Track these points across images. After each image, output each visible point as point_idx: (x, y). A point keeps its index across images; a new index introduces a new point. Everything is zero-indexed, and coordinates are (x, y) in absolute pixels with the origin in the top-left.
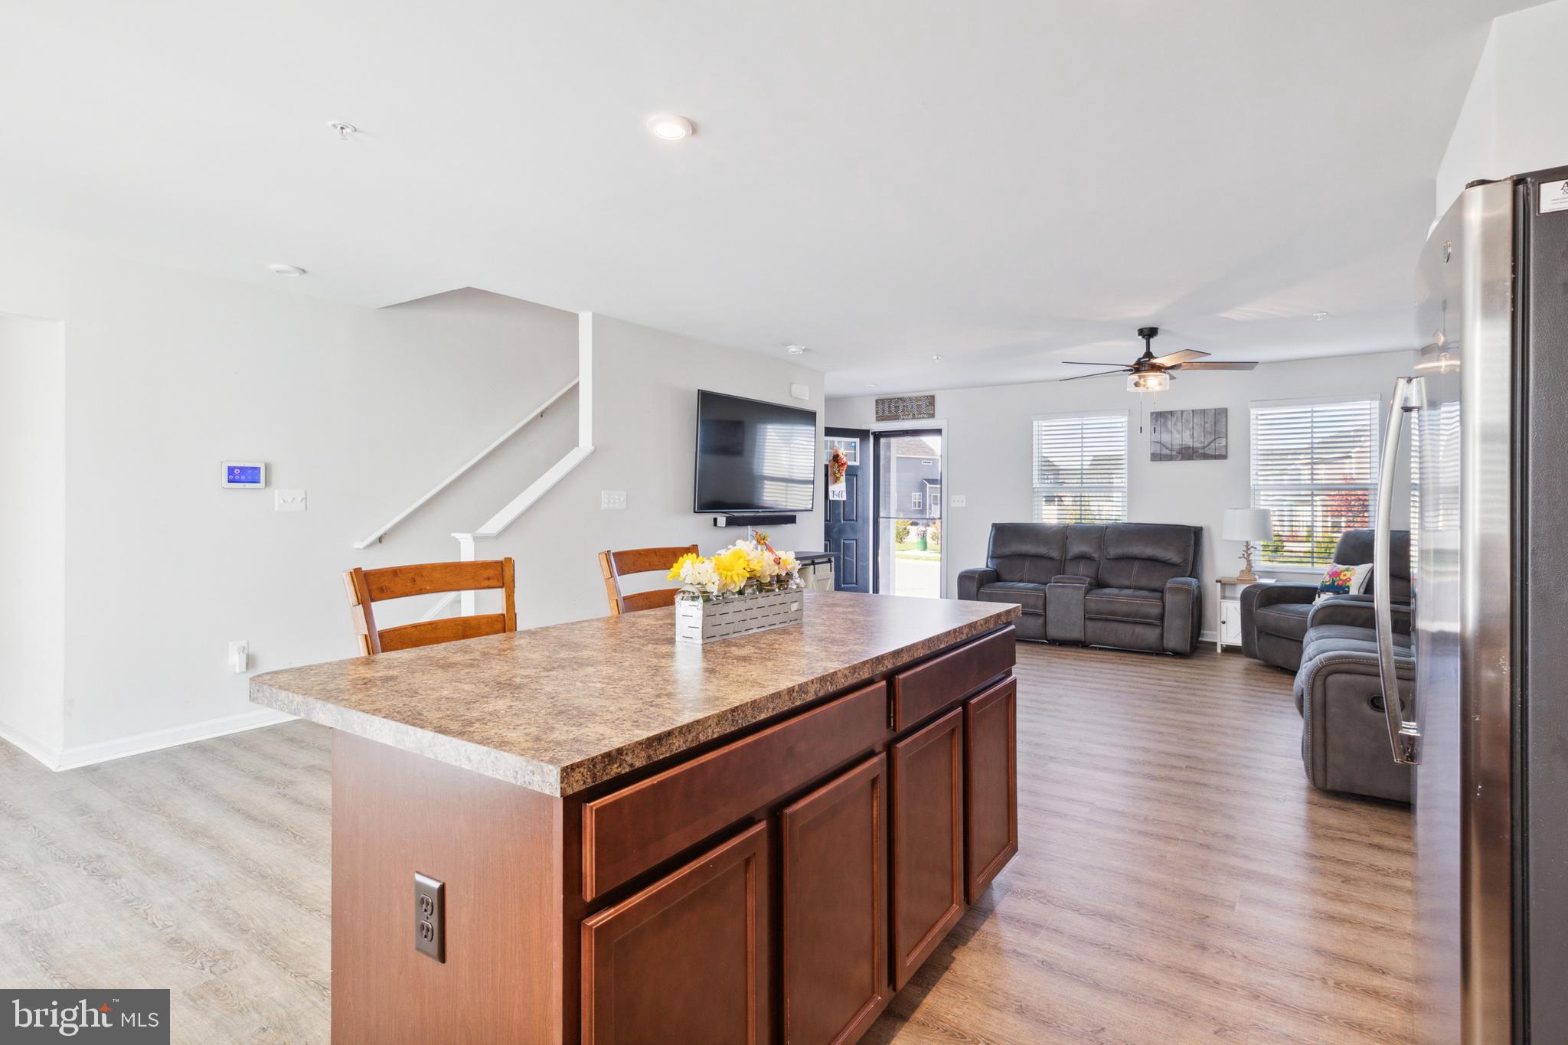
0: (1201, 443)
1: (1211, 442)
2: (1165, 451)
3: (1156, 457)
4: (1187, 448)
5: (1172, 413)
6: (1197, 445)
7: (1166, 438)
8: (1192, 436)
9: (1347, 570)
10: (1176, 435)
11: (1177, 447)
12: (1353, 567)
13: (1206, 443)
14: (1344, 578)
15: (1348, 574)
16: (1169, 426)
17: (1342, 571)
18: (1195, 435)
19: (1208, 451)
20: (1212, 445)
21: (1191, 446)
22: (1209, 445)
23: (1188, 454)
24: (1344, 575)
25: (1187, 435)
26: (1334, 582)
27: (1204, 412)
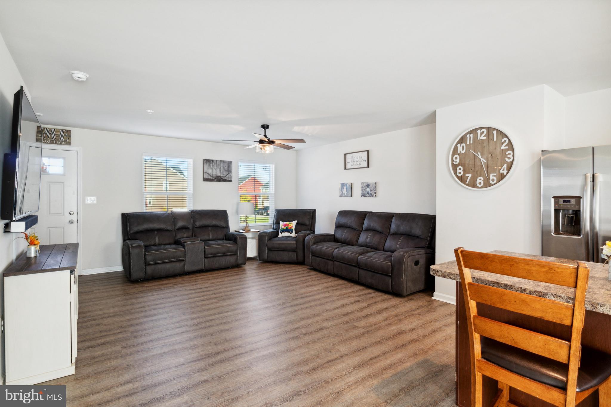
0: (224, 175)
1: (227, 175)
2: (210, 177)
3: (206, 180)
4: (219, 177)
5: (213, 161)
6: (222, 175)
7: (210, 171)
8: (220, 171)
9: (290, 223)
10: (214, 170)
11: (214, 176)
12: (291, 222)
13: (226, 175)
14: (290, 226)
15: (291, 225)
16: (212, 166)
17: (288, 224)
18: (222, 171)
19: (226, 178)
20: (228, 176)
21: (220, 176)
22: (226, 176)
23: (219, 179)
24: (290, 225)
25: (218, 171)
26: (287, 228)
27: (224, 162)
